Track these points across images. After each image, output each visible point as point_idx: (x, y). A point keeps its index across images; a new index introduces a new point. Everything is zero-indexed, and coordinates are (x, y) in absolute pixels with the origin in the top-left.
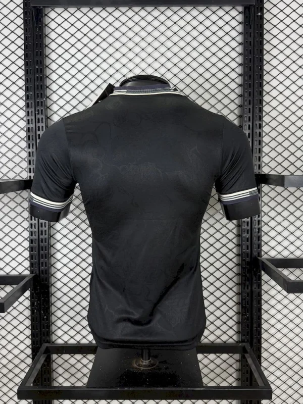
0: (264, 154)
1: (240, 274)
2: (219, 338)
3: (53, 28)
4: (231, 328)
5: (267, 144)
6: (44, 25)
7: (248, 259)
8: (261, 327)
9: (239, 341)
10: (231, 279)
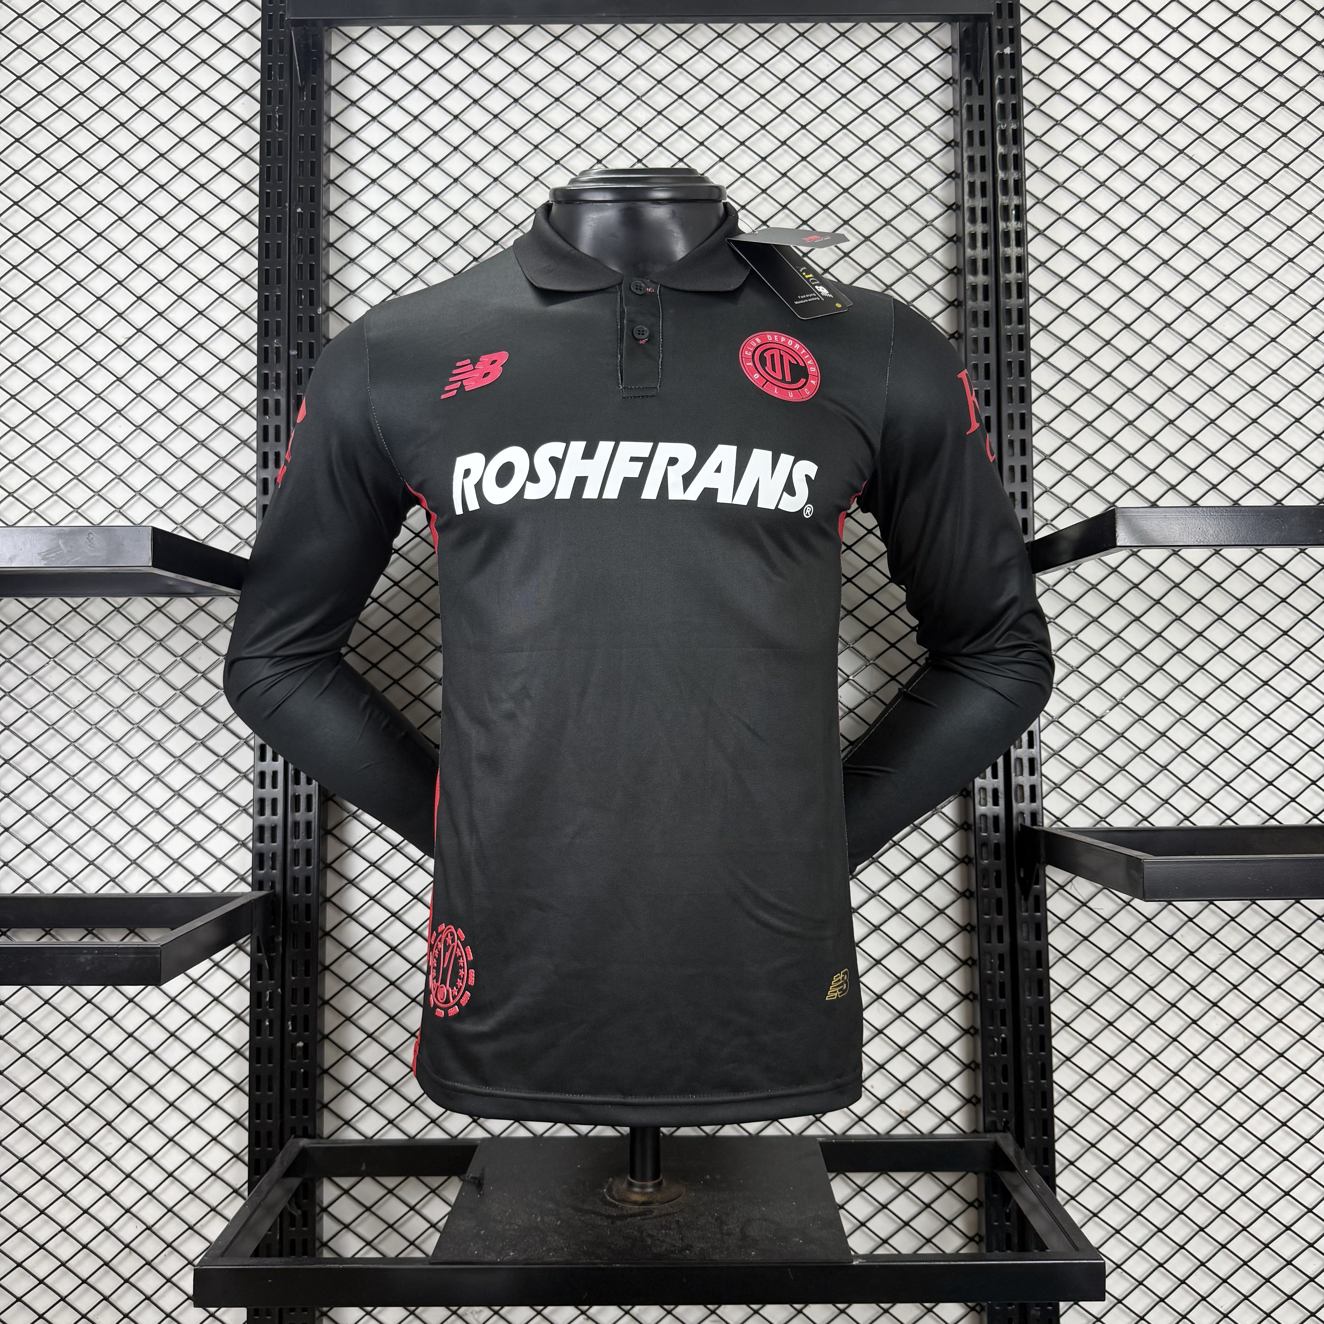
0: (1037, 491)
1: (972, 894)
2: (905, 1119)
3: (354, 99)
4: (946, 1084)
5: (1047, 458)
6: (326, 88)
7: (998, 837)
8: (1052, 1082)
9: (975, 1131)
10: (941, 912)
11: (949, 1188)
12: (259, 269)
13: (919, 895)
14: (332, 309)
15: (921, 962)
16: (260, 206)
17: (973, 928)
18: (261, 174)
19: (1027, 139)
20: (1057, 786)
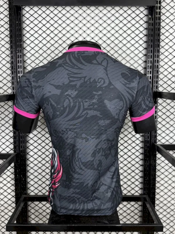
0: (160, 79)
1: (143, 154)
2: (129, 192)
4: (137, 186)
5: (162, 73)
7: (148, 145)
8: (156, 186)
9: (142, 194)
10: (137, 157)
11: (137, 203)
12: (10, 34)
13: (134, 154)
14: (24, 42)
15: (133, 165)
16: (9, 21)
17: (143, 160)
18: (9, 14)
19: (162, 7)
20: (160, 135)
